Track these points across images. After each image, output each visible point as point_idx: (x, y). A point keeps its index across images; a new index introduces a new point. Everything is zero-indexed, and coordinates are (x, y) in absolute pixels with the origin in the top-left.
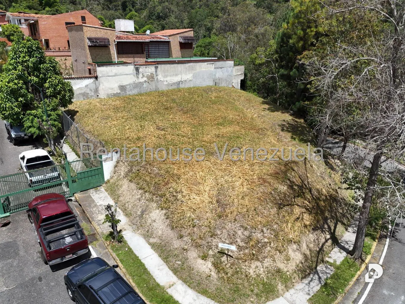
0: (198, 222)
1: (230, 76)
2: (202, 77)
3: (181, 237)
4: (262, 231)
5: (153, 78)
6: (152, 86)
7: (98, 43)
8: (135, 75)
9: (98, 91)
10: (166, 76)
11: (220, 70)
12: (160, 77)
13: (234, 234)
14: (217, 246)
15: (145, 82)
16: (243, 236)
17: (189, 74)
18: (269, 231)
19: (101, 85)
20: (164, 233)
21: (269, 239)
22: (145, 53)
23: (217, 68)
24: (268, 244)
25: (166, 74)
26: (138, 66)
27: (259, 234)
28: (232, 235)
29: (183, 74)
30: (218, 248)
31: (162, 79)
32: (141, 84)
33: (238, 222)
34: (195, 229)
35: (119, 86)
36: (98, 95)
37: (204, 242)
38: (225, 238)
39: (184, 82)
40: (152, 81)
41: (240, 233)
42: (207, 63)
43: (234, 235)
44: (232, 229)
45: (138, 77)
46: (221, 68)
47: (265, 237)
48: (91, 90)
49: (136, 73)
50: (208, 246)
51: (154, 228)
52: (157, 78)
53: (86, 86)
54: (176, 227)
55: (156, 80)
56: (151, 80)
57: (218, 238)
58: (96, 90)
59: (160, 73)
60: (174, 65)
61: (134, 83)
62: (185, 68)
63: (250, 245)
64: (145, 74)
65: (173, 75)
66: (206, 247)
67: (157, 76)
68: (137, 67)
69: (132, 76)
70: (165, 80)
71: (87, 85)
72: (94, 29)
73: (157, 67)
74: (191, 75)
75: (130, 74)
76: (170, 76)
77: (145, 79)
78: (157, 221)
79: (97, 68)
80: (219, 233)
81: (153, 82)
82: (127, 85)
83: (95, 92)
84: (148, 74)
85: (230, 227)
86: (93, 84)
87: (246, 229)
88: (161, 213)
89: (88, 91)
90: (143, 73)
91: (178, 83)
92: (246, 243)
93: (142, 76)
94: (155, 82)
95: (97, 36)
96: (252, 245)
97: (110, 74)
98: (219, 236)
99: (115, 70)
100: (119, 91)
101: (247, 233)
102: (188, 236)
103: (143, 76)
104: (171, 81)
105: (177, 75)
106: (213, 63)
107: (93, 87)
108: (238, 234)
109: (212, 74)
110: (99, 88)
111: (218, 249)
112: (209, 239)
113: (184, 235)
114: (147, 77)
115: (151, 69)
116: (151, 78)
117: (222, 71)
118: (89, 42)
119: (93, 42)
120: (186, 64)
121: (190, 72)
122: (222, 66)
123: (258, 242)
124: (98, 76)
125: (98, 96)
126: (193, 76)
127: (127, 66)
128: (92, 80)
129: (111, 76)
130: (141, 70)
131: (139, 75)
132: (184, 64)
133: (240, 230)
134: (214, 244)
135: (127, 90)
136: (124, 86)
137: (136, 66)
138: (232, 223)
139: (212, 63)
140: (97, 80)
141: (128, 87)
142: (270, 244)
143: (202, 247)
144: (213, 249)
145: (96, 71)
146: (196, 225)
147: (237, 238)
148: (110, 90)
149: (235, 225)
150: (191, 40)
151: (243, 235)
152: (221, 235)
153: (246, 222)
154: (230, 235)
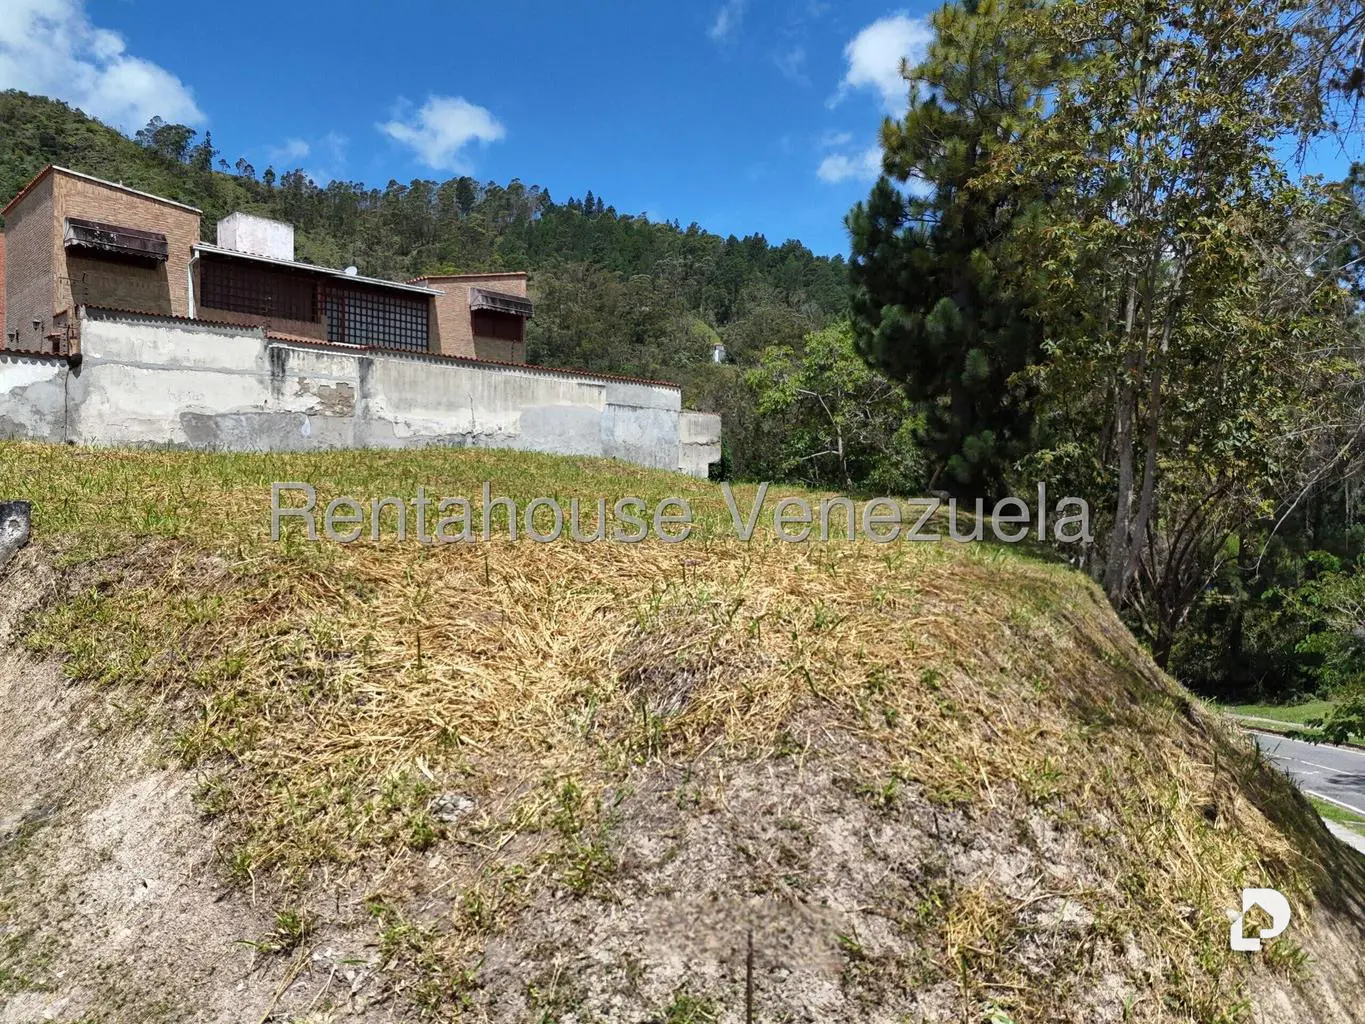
0: (463, 803)
1: (670, 442)
2: (557, 432)
3: (295, 938)
4: (1024, 836)
5: (346, 401)
6: (343, 435)
7: (111, 240)
8: (268, 379)
9: (72, 421)
10: (406, 404)
11: (627, 414)
12: (380, 403)
13: (792, 846)
14: (636, 971)
15: (312, 413)
16: (870, 868)
17: (506, 409)
18: (1070, 844)
19: (95, 398)
20: (151, 939)
21: (1089, 900)
22: (325, 320)
23: (619, 406)
24: (1104, 949)
25: (409, 396)
26: (281, 346)
27: (1000, 859)
28: (772, 854)
29: (481, 408)
30: (648, 990)
31: (389, 416)
32: (293, 419)
33: (815, 755)
34: (435, 861)
35: (183, 415)
36: (74, 438)
37: (502, 953)
38: (711, 884)
39: (483, 437)
40: (342, 414)
41: (838, 836)
42: (579, 381)
43: (787, 857)
44: (769, 812)
45: (278, 391)
46: (634, 408)
47: (1055, 888)
48: (37, 412)
49: (273, 374)
50: (541, 984)
51: (88, 909)
52: (367, 407)
53: (13, 393)
54: (267, 868)
55: (358, 411)
56: (337, 409)
57: (641, 890)
58: (67, 418)
59: (380, 387)
60: (444, 366)
61: (260, 411)
62: (490, 386)
63: (952, 952)
64: (314, 384)
65: (439, 404)
66: (526, 992)
67: (365, 396)
68: (280, 349)
69: (252, 381)
70: (401, 418)
71: (24, 389)
72: (106, 192)
73: (370, 363)
74: (515, 416)
75: (241, 373)
76: (426, 407)
77: (311, 401)
78: (123, 855)
79: (85, 322)
80: (648, 847)
81: (346, 420)
82: (223, 416)
83: (56, 422)
84: (324, 382)
85: (745, 794)
86: (52, 388)
87: (888, 808)
88: (172, 793)
89: (24, 416)
90: (302, 375)
91: (457, 439)
92: (915, 931)
93: (297, 387)
94: (354, 419)
95: (111, 220)
96: (963, 954)
97: (147, 358)
98: (649, 878)
99: (172, 346)
100: (180, 438)
101: (900, 841)
102: (356, 925)
103: (304, 389)
104: (426, 428)
105: (452, 406)
106: (601, 383)
107: (54, 398)
108: (827, 853)
109: (599, 426)
110: (84, 411)
111: (647, 1003)
112: (559, 921)
113: (328, 914)
114: (320, 396)
115: (341, 368)
116: (339, 400)
117: (637, 419)
118: (72, 231)
119: (91, 233)
120: (492, 372)
121: (510, 404)
122: (639, 402)
123: (1014, 928)
124: (84, 359)
125: (71, 443)
126: (521, 419)
127: (232, 336)
128: (48, 371)
129: (148, 367)
130: (293, 363)
131: (283, 381)
132: (487, 371)
133: (840, 812)
134: (605, 958)
135: (222, 436)
136: (210, 417)
137: (275, 345)
138: (759, 770)
139: (596, 382)
140: (77, 374)
141: (227, 424)
142: (1120, 950)
143: (482, 995)
144: (594, 1001)
145: (77, 337)
146: (443, 835)
147: (820, 882)
148: (136, 428)
149: (785, 779)
150: (516, 305)
151: (872, 854)
152: (670, 869)
153: (881, 754)
154: (750, 859)
